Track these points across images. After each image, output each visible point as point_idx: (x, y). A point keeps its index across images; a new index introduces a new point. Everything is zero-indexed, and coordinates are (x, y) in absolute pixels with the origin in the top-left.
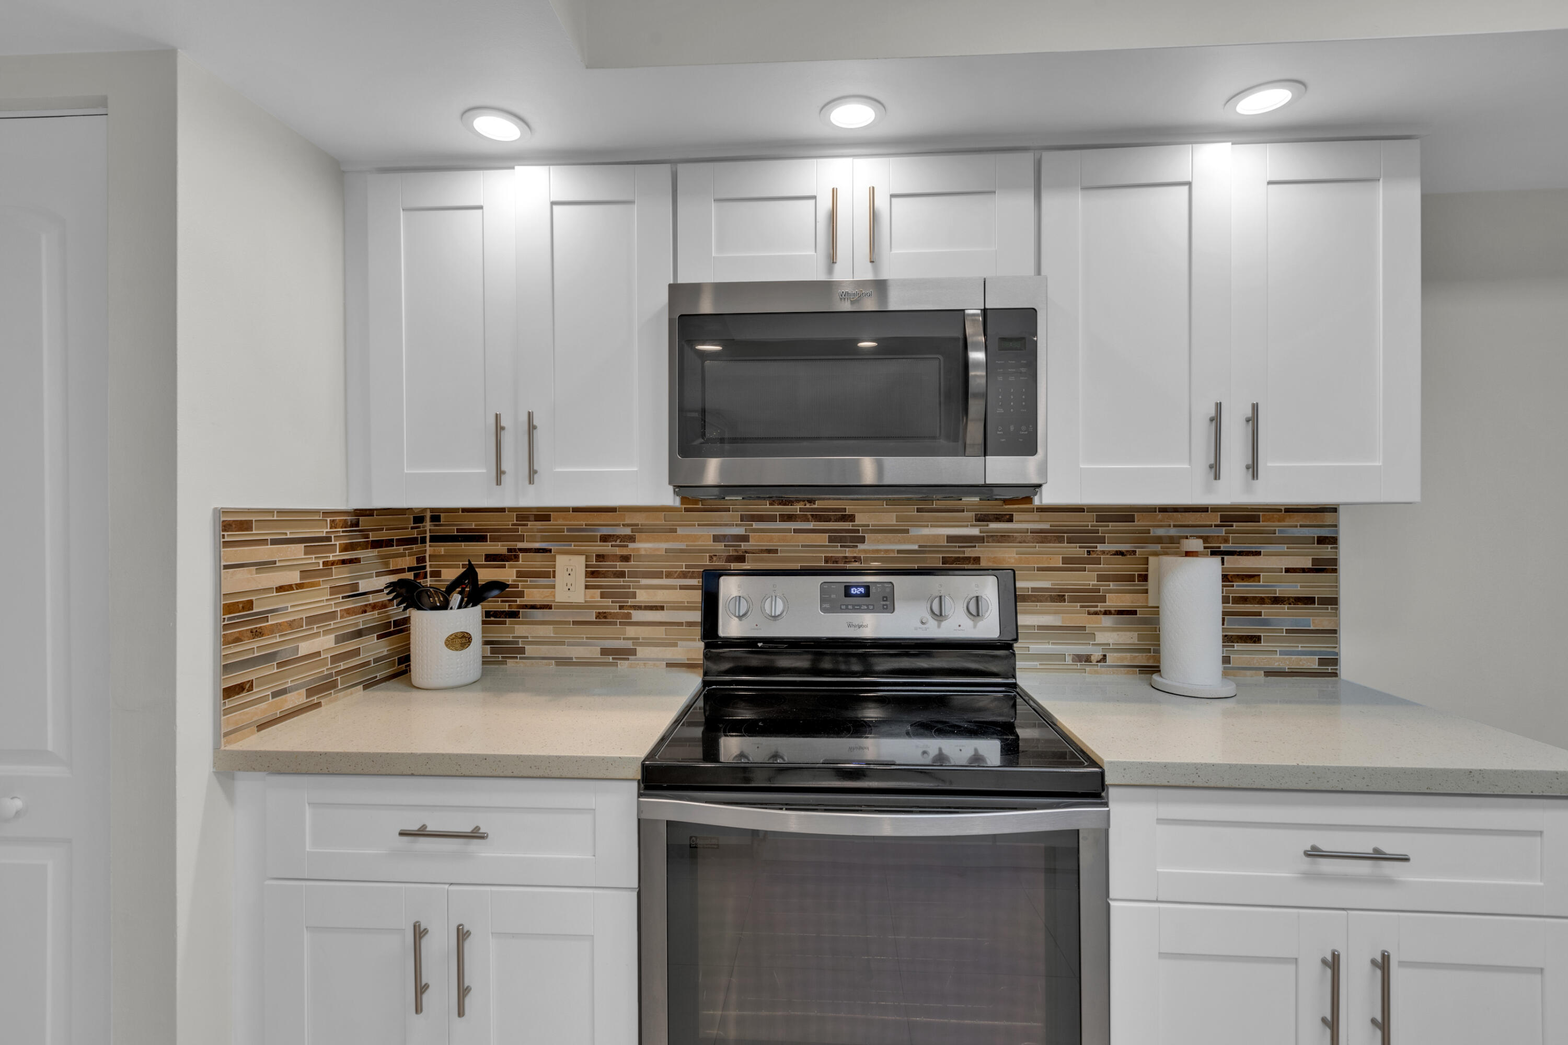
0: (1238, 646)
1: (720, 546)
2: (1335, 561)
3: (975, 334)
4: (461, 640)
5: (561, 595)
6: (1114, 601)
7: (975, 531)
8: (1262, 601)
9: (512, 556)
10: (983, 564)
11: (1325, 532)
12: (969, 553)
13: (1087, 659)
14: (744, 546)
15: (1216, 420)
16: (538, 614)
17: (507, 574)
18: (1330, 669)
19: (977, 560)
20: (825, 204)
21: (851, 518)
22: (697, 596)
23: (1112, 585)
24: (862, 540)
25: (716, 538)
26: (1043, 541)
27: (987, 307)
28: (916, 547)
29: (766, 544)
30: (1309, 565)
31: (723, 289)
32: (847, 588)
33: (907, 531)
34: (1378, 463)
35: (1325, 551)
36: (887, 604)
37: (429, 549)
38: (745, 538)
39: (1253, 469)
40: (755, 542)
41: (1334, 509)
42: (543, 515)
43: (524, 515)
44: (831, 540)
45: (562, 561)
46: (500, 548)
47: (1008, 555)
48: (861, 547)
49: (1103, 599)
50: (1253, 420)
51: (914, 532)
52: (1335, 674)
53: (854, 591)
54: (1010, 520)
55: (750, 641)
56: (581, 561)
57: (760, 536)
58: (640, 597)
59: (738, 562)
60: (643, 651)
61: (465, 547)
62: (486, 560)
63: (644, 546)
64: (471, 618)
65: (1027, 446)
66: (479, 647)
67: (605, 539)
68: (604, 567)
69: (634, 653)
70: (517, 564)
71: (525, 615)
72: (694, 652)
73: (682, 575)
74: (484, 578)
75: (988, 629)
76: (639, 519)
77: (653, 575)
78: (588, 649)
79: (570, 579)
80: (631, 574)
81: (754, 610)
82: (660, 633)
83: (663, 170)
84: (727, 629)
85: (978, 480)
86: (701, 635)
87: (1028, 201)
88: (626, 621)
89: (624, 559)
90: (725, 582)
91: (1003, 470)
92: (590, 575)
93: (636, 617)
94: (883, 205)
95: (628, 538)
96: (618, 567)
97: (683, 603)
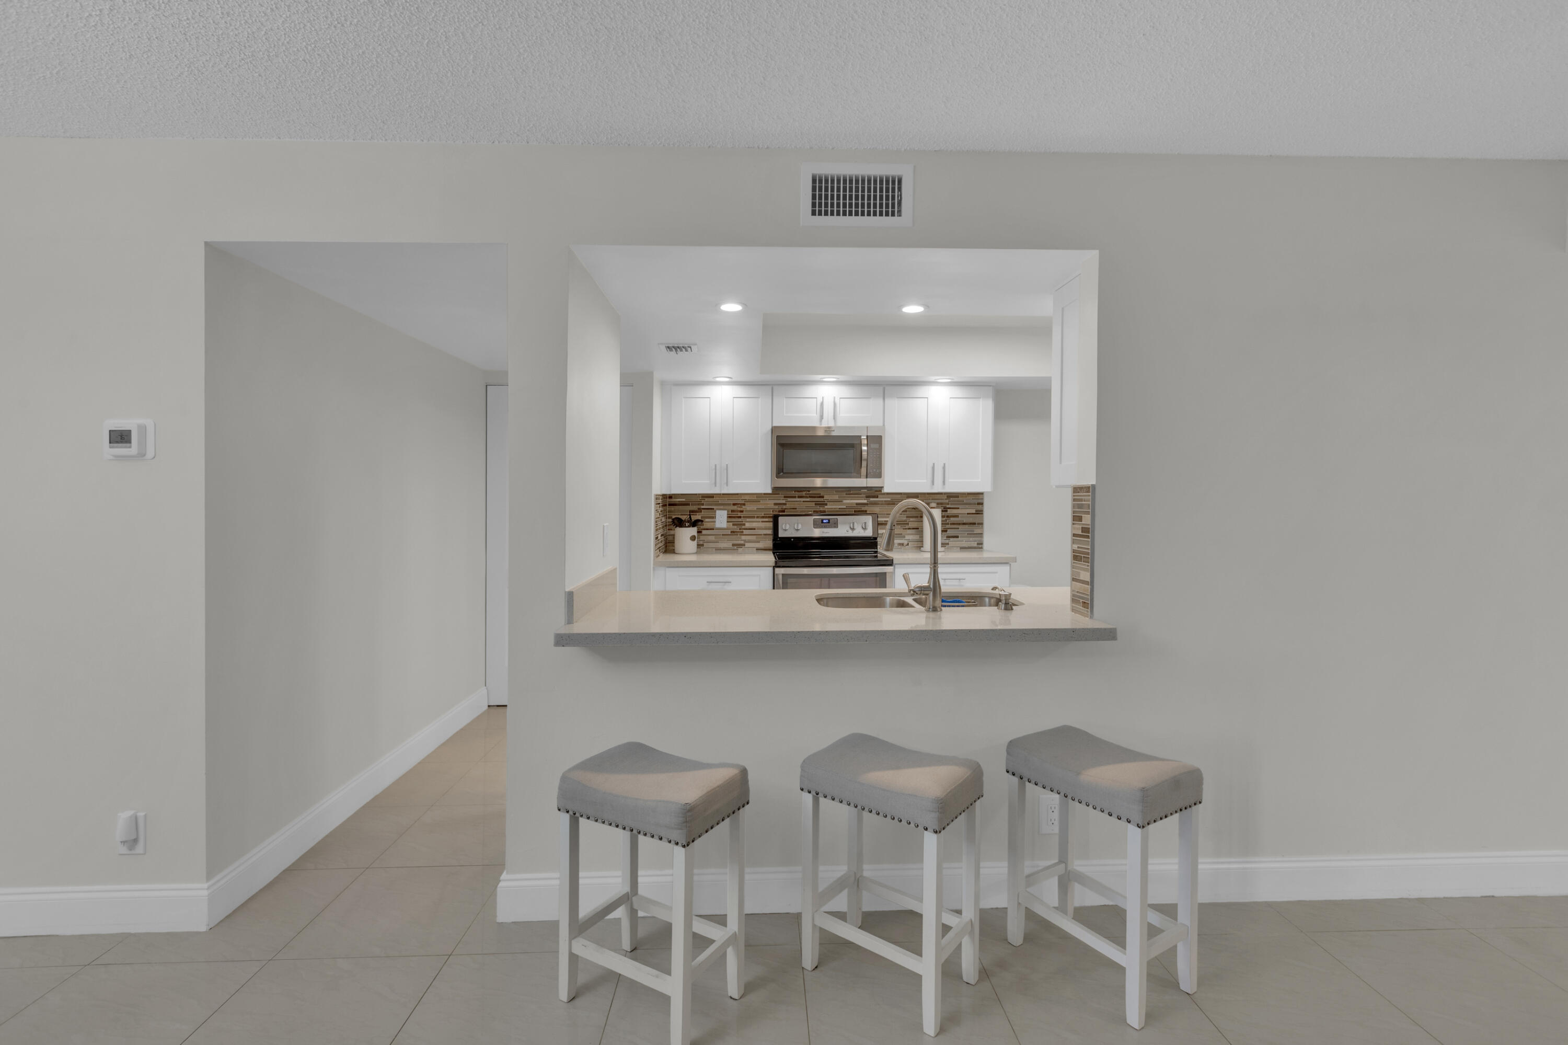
0: (951, 539)
1: (777, 507)
2: (982, 511)
3: (864, 442)
4: (693, 538)
5: (718, 525)
6: (911, 525)
7: (865, 501)
8: (959, 524)
9: (700, 510)
10: (868, 512)
11: (980, 501)
12: (863, 509)
13: (902, 544)
14: (784, 507)
15: (933, 468)
16: (710, 532)
17: (700, 517)
18: (980, 546)
19: (866, 511)
20: (820, 401)
21: (823, 497)
22: (771, 525)
23: (911, 519)
24: (826, 505)
25: (775, 504)
26: (889, 504)
27: (868, 435)
28: (845, 507)
29: (792, 506)
30: (974, 512)
32: (822, 520)
33: (842, 501)
34: (980, 480)
35: (979, 507)
36: (835, 525)
38: (785, 504)
39: (944, 482)
40: (788, 506)
41: (982, 494)
42: (711, 496)
43: (706, 496)
44: (815, 504)
45: (718, 512)
46: (695, 508)
47: (877, 509)
48: (826, 507)
49: (908, 524)
50: (944, 468)
51: (845, 501)
52: (982, 548)
53: (824, 521)
54: (877, 497)
55: (789, 538)
56: (726, 512)
57: (791, 503)
58: (748, 525)
59: (783, 513)
60: (747, 545)
61: (681, 507)
62: (693, 511)
63: (749, 507)
64: (693, 531)
65: (879, 475)
66: (696, 541)
67: (734, 504)
68: (734, 514)
69: (744, 545)
70: (704, 513)
71: (704, 532)
72: (769, 543)
73: (763, 517)
74: (694, 518)
75: (869, 533)
76: (747, 498)
77: (754, 517)
78: (727, 544)
79: (721, 519)
80: (744, 517)
81: (791, 528)
82: (754, 538)
83: (770, 388)
84: (781, 534)
85: (865, 485)
86: (771, 537)
87: (881, 401)
88: (742, 534)
89: (742, 511)
90: (780, 518)
91: (873, 482)
92: (729, 517)
93: (745, 532)
94: (837, 401)
95: (744, 505)
96: (739, 514)
97: (762, 527)
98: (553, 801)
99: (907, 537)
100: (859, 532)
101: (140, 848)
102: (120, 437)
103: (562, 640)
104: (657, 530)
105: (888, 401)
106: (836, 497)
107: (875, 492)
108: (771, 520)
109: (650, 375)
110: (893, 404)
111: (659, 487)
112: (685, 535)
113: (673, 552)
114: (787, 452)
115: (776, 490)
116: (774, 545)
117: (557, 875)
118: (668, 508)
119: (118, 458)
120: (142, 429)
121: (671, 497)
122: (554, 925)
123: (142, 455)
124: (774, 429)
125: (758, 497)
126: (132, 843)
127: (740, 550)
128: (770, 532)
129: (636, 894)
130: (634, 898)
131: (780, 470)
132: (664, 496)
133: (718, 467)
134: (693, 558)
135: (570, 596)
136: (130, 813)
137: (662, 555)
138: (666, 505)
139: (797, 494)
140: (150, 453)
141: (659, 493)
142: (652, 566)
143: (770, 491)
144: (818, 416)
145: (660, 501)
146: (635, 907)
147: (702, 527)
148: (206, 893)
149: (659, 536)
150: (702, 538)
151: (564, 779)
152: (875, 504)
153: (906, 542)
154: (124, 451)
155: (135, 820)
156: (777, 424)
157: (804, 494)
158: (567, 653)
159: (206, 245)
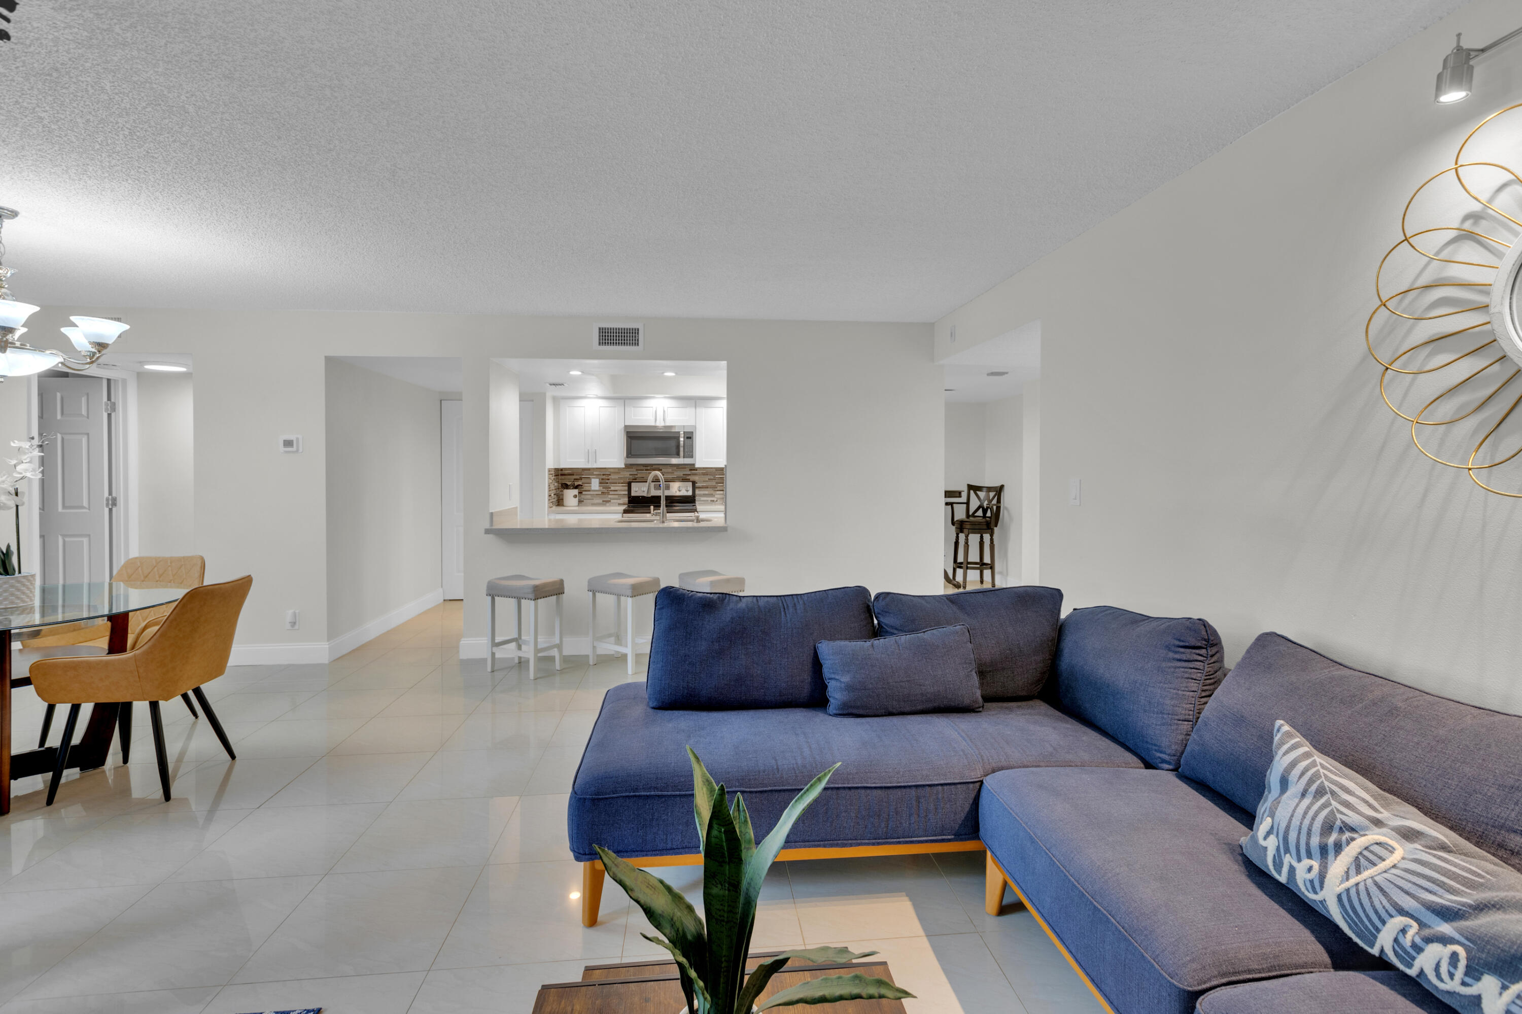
1: (631, 476)
3: (682, 435)
4: (575, 496)
5: (593, 488)
6: (717, 488)
7: (689, 473)
9: (581, 479)
10: (690, 480)
12: (688, 478)
13: (713, 501)
14: (636, 476)
16: (587, 493)
17: (581, 483)
20: (654, 409)
22: (626, 488)
23: (719, 485)
25: (630, 475)
27: (685, 431)
28: (675, 476)
29: (641, 476)
32: (660, 485)
36: (669, 488)
40: (639, 476)
42: (589, 469)
43: (584, 469)
45: (593, 480)
46: (578, 477)
47: (693, 478)
51: (675, 473)
55: (639, 497)
56: (598, 480)
57: (640, 474)
58: (612, 488)
59: (635, 480)
60: (612, 501)
61: (569, 477)
62: (577, 479)
63: (612, 477)
64: (576, 492)
65: (691, 456)
66: (577, 498)
67: (603, 475)
68: (603, 481)
69: (610, 501)
70: (583, 480)
71: (584, 493)
72: (626, 500)
73: (622, 483)
74: (576, 484)
75: (690, 493)
76: (612, 470)
77: (616, 483)
78: (599, 500)
79: (595, 484)
80: (610, 483)
81: (639, 490)
82: (617, 496)
83: (623, 400)
84: (633, 494)
85: (683, 463)
86: (627, 496)
87: (694, 409)
88: (608, 494)
89: (609, 479)
90: (632, 484)
91: (688, 461)
92: (600, 483)
93: (611, 493)
94: (666, 410)
95: (610, 475)
96: (607, 481)
97: (622, 489)
98: (484, 591)
99: (716, 496)
100: (684, 493)
101: (296, 627)
102: (288, 443)
103: (487, 531)
104: (549, 491)
105: (698, 410)
106: (670, 470)
107: (692, 467)
108: (627, 485)
109: (545, 394)
110: (702, 411)
111: (551, 463)
112: (570, 495)
113: (563, 505)
114: (634, 442)
115: (628, 466)
116: (629, 501)
117: (486, 639)
118: (560, 477)
119: (286, 452)
120: (297, 439)
121: (562, 470)
122: (485, 660)
123: (297, 451)
124: (626, 427)
125: (618, 471)
126: (293, 624)
127: (608, 504)
128: (626, 493)
129: (521, 639)
130: (520, 641)
131: (630, 453)
132: (557, 470)
133: (590, 451)
134: (577, 508)
135: (492, 514)
136: (292, 611)
137: (554, 507)
138: (558, 475)
139: (645, 468)
140: (301, 450)
141: (552, 467)
142: (546, 513)
143: (623, 466)
144: (653, 419)
145: (553, 472)
146: (520, 643)
147: (582, 490)
148: (328, 646)
149: (552, 495)
150: (583, 496)
151: (489, 582)
152: (695, 474)
153: (715, 499)
154: (290, 449)
155: (295, 614)
156: (627, 424)
157: (649, 468)
158: (491, 536)
159: (326, 357)
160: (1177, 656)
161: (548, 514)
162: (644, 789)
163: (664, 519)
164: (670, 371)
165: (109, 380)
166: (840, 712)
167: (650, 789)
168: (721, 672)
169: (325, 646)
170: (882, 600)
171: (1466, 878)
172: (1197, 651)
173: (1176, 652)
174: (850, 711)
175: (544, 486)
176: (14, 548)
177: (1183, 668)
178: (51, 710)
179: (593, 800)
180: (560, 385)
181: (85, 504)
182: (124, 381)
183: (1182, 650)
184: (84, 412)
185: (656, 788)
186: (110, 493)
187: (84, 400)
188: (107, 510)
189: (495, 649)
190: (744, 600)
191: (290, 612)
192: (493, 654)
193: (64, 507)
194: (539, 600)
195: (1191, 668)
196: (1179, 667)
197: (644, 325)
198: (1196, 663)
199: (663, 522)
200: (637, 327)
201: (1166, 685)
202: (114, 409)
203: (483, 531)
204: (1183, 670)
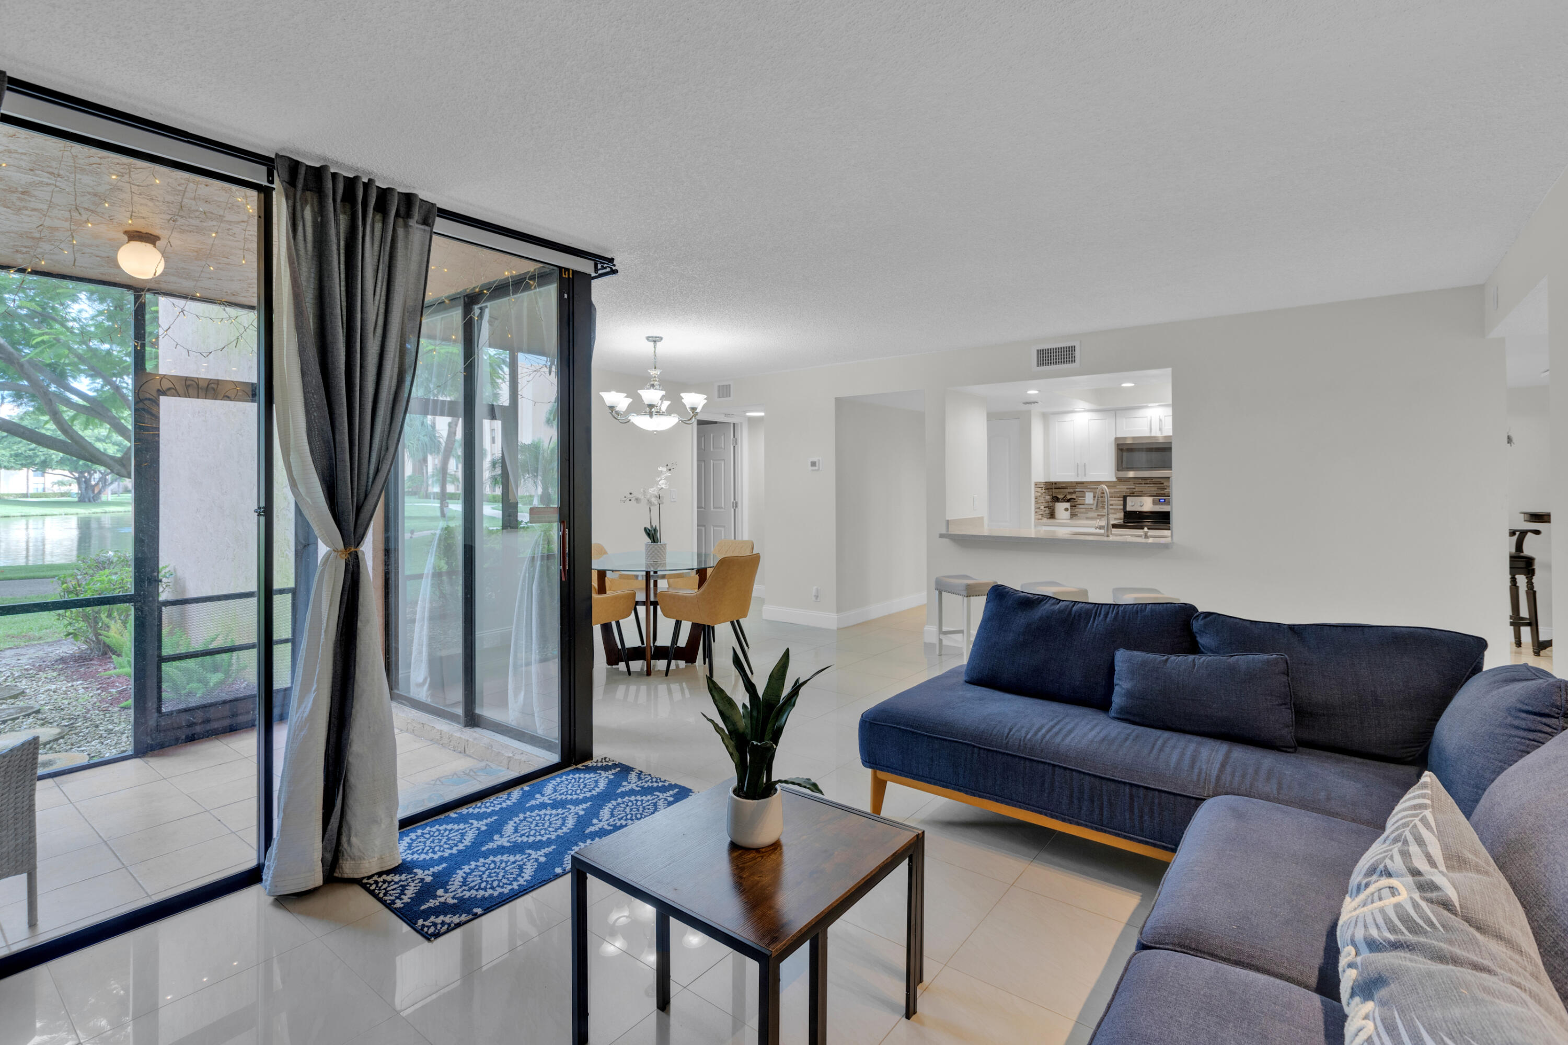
1: (1125, 490)
4: (1066, 510)
5: (1087, 502)
9: (1075, 492)
14: (1131, 490)
16: (1081, 506)
17: (1074, 496)
20: (1149, 419)
21: (1163, 484)
22: (1122, 502)
24: (1166, 489)
25: (1124, 488)
29: (1139, 490)
31: (1134, 438)
32: (1160, 500)
37: (1054, 490)
38: (1132, 488)
40: (1136, 490)
42: (1082, 483)
43: (1078, 483)
45: (1087, 494)
46: (1072, 491)
53: (1162, 500)
55: (1133, 512)
56: (1092, 493)
57: (1138, 488)
58: (1107, 502)
59: (1133, 494)
60: (1107, 515)
61: (1062, 490)
62: (1070, 493)
64: (1067, 505)
66: (1070, 512)
67: (1096, 488)
68: (1097, 495)
69: (1102, 515)
70: (1077, 494)
71: (1077, 506)
72: (1120, 514)
73: (1115, 497)
74: (1069, 497)
76: (1102, 484)
78: (1094, 514)
79: (1089, 498)
80: (1104, 497)
81: (1134, 505)
82: (1111, 510)
83: (1112, 412)
84: (1129, 509)
86: (1122, 511)
90: (1128, 498)
92: (1094, 496)
93: (1106, 506)
95: (1101, 489)
96: (1101, 495)
97: (1118, 503)
98: (934, 586)
101: (818, 600)
102: (813, 464)
103: (942, 536)
104: (1039, 504)
108: (1123, 499)
109: (1030, 411)
111: (1039, 474)
112: (1062, 508)
113: (1054, 518)
114: (1126, 454)
115: (1120, 480)
116: (1125, 516)
118: (1050, 490)
119: (813, 470)
120: (819, 460)
121: (1056, 483)
123: (819, 470)
124: (1116, 439)
125: (1109, 484)
126: (817, 597)
128: (1122, 507)
131: (1122, 466)
132: (1047, 483)
133: (1081, 464)
134: (1069, 521)
135: (948, 522)
137: (1045, 520)
138: (1049, 488)
139: (1144, 481)
140: (821, 468)
141: (1042, 480)
143: (1115, 480)
144: (1148, 429)
145: (1042, 485)
147: (1075, 503)
148: (837, 617)
149: (1042, 507)
150: (1076, 510)
154: (814, 468)
155: (817, 590)
156: (1119, 436)
157: (1148, 481)
158: (946, 541)
159: (836, 399)
160: (1516, 722)
161: (1035, 526)
162: (904, 725)
163: (1109, 533)
164: (1130, 382)
165: (734, 424)
166: (1118, 716)
167: (907, 726)
168: (1021, 661)
169: (834, 616)
170: (1203, 619)
171: (1417, 924)
172: (1544, 720)
173: (1517, 718)
174: (1130, 717)
175: (1031, 498)
176: (658, 528)
177: (1519, 737)
178: (678, 624)
179: (871, 723)
180: (1034, 403)
181: (723, 506)
182: (741, 423)
183: (1524, 715)
184: (723, 446)
185: (912, 726)
186: (735, 499)
187: (723, 437)
188: (733, 510)
189: (942, 637)
190: (1061, 603)
191: (815, 588)
192: (941, 640)
193: (714, 508)
194: (972, 598)
195: (1530, 740)
196: (1515, 736)
197: (1081, 342)
198: (1540, 734)
199: (1108, 536)
200: (1073, 345)
201: (1492, 756)
202: (736, 444)
203: (938, 536)
204: (1517, 739)
